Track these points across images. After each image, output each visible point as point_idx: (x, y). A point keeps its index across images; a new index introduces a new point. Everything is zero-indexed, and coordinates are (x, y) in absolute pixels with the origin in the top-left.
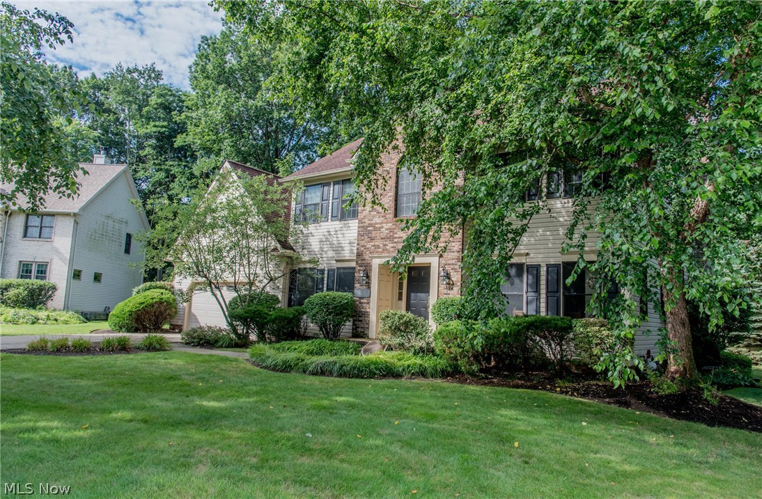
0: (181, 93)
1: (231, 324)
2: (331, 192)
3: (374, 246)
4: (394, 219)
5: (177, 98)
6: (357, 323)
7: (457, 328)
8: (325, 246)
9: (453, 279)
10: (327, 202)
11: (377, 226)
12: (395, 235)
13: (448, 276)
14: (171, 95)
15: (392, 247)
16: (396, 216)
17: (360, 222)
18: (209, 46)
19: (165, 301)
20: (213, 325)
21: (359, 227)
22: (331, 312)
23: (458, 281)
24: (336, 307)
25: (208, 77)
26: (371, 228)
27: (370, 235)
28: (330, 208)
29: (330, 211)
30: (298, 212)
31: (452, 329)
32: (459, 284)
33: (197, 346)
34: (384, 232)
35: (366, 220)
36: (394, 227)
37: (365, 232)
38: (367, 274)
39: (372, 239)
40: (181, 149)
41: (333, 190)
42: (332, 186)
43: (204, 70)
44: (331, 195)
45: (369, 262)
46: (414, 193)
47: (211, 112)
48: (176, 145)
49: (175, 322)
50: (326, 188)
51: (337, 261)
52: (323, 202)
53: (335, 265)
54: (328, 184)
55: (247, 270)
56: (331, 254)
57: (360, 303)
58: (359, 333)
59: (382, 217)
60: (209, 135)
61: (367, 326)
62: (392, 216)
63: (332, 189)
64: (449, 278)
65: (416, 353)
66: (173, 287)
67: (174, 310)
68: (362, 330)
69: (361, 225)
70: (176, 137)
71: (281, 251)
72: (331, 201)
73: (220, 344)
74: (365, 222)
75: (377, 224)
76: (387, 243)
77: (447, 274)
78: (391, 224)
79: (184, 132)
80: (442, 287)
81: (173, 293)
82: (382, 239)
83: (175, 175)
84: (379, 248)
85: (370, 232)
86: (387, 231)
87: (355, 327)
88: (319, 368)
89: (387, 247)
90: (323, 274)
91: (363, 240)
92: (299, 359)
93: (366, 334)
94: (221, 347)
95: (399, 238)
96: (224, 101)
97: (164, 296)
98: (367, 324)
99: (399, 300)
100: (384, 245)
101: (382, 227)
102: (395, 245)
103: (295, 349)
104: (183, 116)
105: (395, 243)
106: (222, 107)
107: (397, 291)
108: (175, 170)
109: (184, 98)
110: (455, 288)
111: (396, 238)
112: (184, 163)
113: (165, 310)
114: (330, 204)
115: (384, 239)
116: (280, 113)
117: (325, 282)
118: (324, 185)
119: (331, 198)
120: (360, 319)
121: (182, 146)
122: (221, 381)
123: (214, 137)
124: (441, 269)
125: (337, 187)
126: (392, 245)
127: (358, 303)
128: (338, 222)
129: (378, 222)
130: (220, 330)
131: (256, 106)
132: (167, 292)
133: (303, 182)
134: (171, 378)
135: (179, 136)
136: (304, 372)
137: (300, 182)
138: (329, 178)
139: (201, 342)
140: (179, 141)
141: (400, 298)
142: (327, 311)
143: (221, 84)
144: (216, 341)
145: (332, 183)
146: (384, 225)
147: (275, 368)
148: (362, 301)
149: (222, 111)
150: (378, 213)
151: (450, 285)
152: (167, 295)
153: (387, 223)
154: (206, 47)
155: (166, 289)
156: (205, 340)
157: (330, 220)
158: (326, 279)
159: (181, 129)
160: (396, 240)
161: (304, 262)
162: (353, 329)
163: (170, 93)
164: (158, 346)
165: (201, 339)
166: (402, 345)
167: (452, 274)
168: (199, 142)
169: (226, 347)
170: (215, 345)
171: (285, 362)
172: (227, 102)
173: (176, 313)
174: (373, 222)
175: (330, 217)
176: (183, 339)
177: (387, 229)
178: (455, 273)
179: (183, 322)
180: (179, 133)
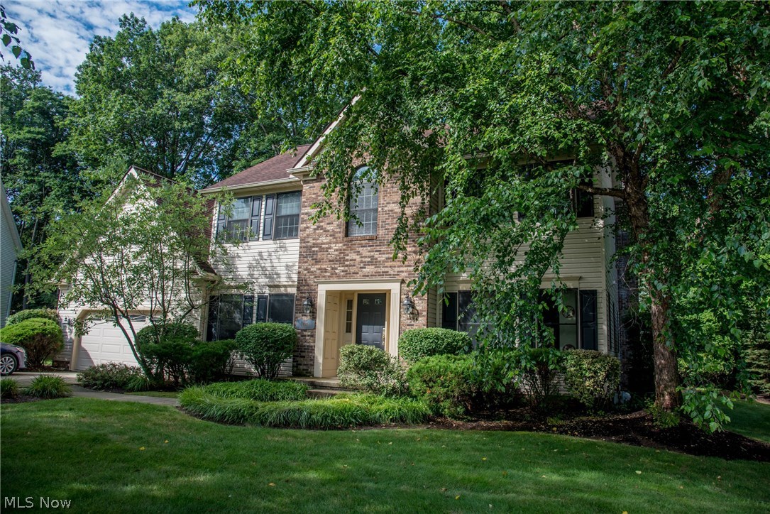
0: (62, 97)
1: (143, 362)
2: (263, 206)
3: (319, 269)
4: (345, 239)
5: (57, 103)
6: (298, 359)
7: (440, 364)
8: (255, 273)
9: (417, 308)
10: (257, 218)
11: (323, 246)
12: (347, 258)
13: (412, 305)
14: (51, 99)
15: (343, 271)
16: (347, 235)
17: (303, 241)
18: (103, 47)
19: (50, 333)
20: (117, 363)
21: (301, 247)
22: (271, 347)
23: (423, 311)
24: (276, 341)
25: (98, 81)
26: (317, 249)
27: (315, 257)
28: (262, 225)
29: (261, 228)
30: (221, 229)
31: (434, 366)
32: (425, 313)
33: (100, 389)
34: (333, 253)
35: (309, 239)
36: (345, 247)
37: (308, 253)
38: (311, 302)
39: (317, 261)
40: (59, 158)
41: (264, 206)
42: (264, 199)
43: (95, 71)
44: (263, 210)
45: (313, 288)
46: (370, 210)
47: (102, 118)
48: (54, 155)
49: (59, 358)
50: (257, 203)
51: (270, 286)
52: (253, 218)
53: (267, 292)
54: (260, 198)
55: (160, 296)
56: (263, 281)
57: (302, 336)
58: (302, 369)
59: (331, 236)
60: (95, 144)
61: (311, 363)
62: (341, 235)
63: (264, 203)
64: (413, 307)
65: (389, 395)
66: (58, 316)
67: (60, 343)
68: (305, 367)
69: (304, 245)
70: (54, 145)
71: (201, 273)
72: (262, 217)
73: (130, 385)
74: (308, 242)
75: (324, 244)
76: (336, 266)
77: (411, 302)
78: (341, 245)
79: (64, 140)
80: (405, 317)
81: (58, 323)
82: (330, 261)
83: (51, 188)
84: (326, 272)
85: (315, 253)
86: (336, 253)
87: (296, 365)
88: (282, 418)
89: (337, 271)
90: (253, 301)
91: (306, 262)
92: (252, 407)
93: (310, 373)
94: (131, 390)
95: (351, 260)
96: (119, 106)
97: (47, 327)
98: (311, 360)
99: (347, 332)
100: (333, 269)
101: (330, 248)
102: (346, 268)
103: (233, 393)
104: (67, 121)
105: (347, 266)
106: (116, 112)
107: (344, 321)
108: (50, 182)
109: (66, 102)
110: (420, 319)
111: (347, 260)
112: (62, 175)
113: (49, 343)
114: (262, 221)
115: (333, 261)
116: (182, 124)
117: (255, 311)
118: (254, 199)
119: (263, 214)
120: (303, 354)
121: (62, 155)
122: (167, 441)
123: (103, 147)
124: (403, 297)
125: (270, 201)
126: (343, 268)
127: (299, 336)
128: (272, 242)
129: (325, 241)
130: (127, 368)
131: (156, 114)
132: (51, 321)
133: (232, 193)
134: (95, 440)
135: (57, 145)
136: (262, 423)
137: (230, 194)
138: (261, 191)
139: (106, 384)
140: (58, 150)
141: (349, 330)
142: (266, 345)
143: (114, 89)
144: (125, 384)
145: (264, 196)
146: (333, 245)
147: (222, 419)
148: (305, 333)
149: (115, 118)
150: (325, 231)
151: (415, 315)
152: (51, 326)
153: (337, 243)
154: (99, 47)
155: (50, 319)
156: (110, 380)
157: (261, 239)
158: (255, 307)
159: (61, 136)
160: (347, 263)
161: (230, 287)
162: (293, 366)
163: (49, 97)
164: (54, 392)
165: (106, 381)
166: (370, 386)
167: (416, 302)
168: (84, 151)
169: (138, 390)
170: (124, 387)
171: (237, 411)
172: (122, 107)
173: (62, 347)
174: (318, 241)
175: (261, 236)
176: (79, 380)
177: (336, 250)
178: (420, 302)
179: (71, 358)
180: (57, 142)
